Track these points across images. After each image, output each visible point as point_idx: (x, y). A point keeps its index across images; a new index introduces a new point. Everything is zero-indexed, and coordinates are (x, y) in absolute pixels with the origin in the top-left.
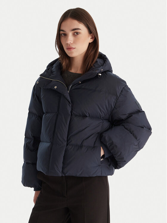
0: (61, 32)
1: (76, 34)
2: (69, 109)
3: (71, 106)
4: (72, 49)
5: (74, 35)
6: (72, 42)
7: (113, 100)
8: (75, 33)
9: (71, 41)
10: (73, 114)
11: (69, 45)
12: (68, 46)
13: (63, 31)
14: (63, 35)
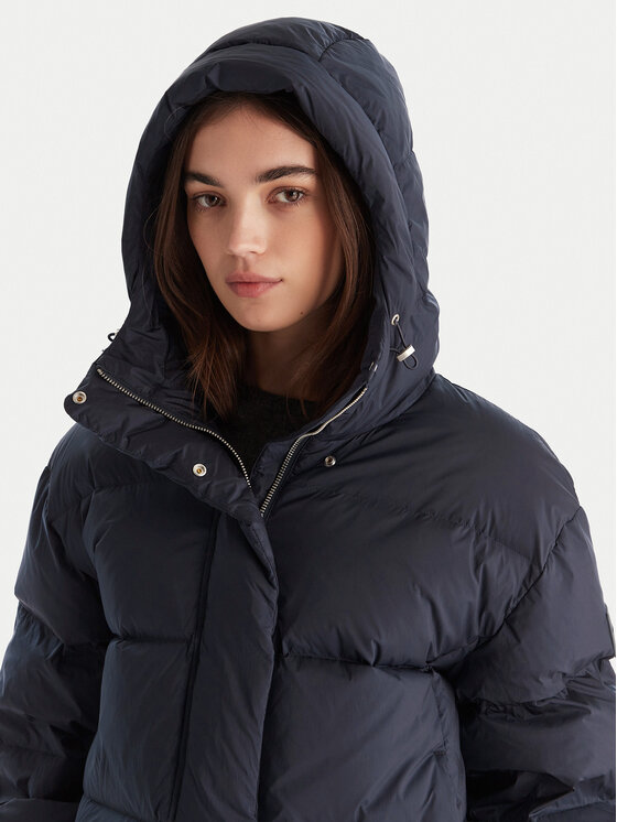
0: (195, 187)
1: (282, 197)
2: (267, 620)
3: (274, 596)
4: (261, 287)
5: (271, 202)
6: (260, 249)
7: (508, 577)
8: (278, 190)
9: (256, 240)
10: (285, 649)
11: (241, 264)
12: (241, 272)
13: (204, 179)
14: (203, 202)
